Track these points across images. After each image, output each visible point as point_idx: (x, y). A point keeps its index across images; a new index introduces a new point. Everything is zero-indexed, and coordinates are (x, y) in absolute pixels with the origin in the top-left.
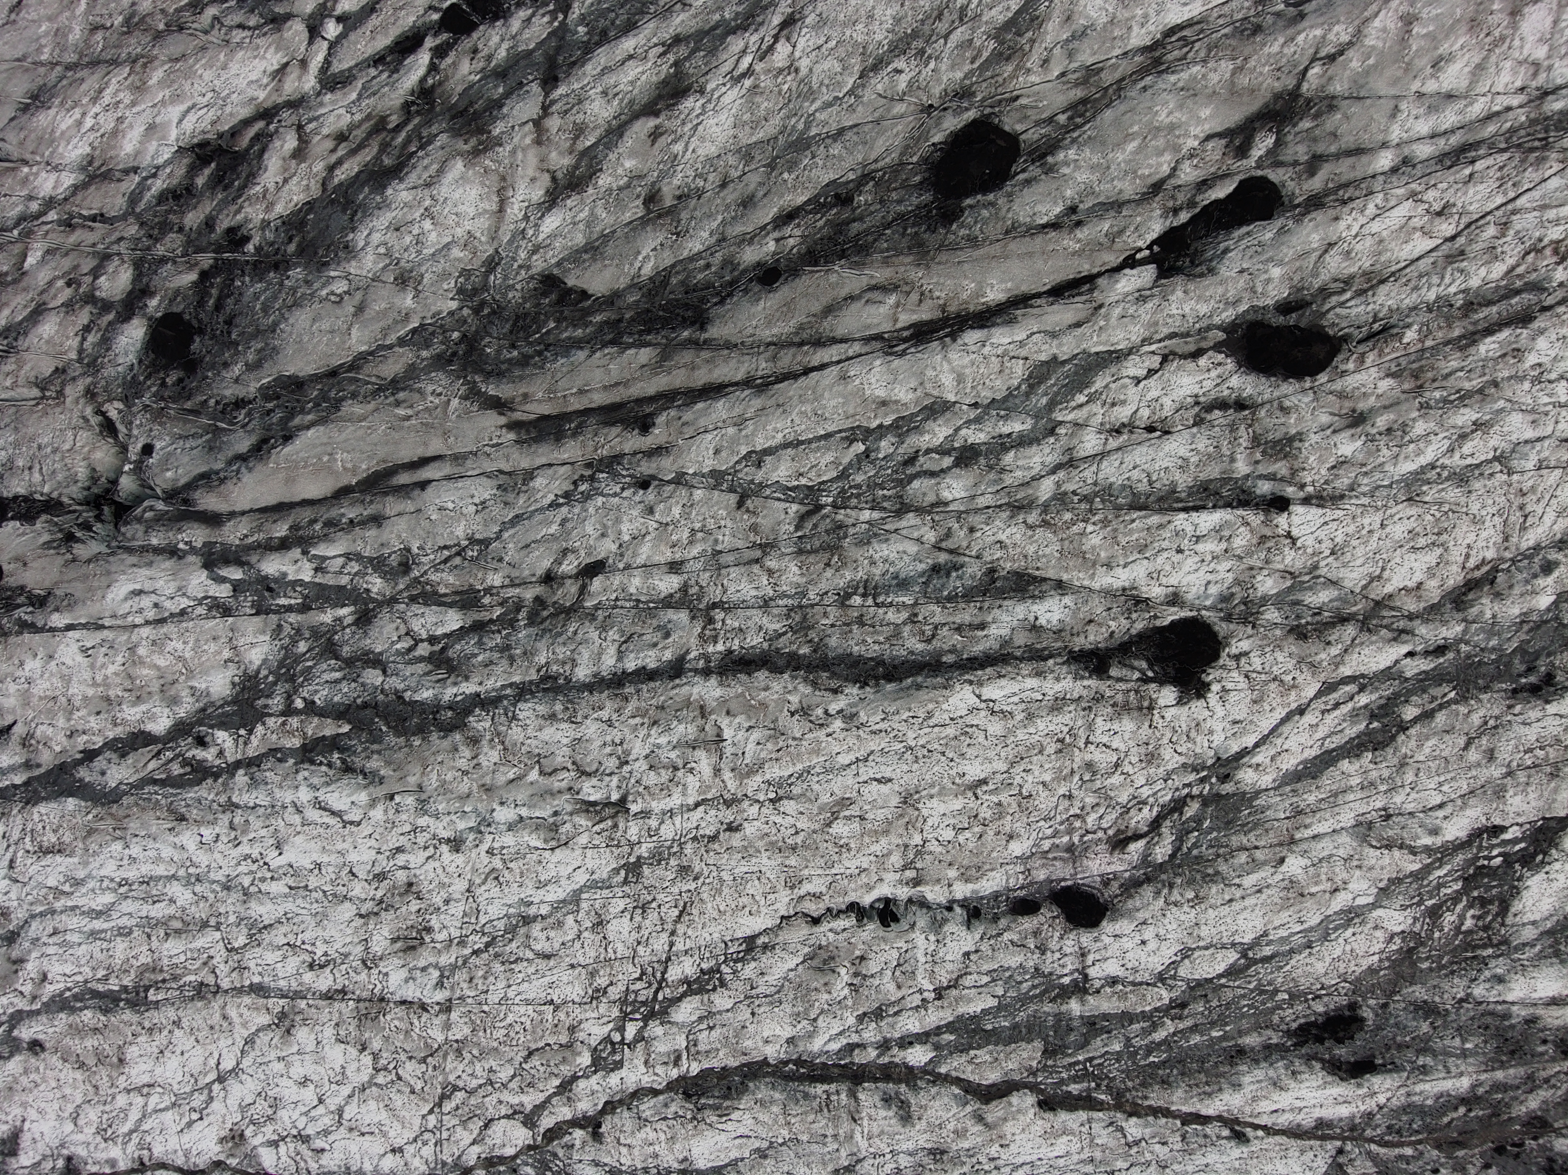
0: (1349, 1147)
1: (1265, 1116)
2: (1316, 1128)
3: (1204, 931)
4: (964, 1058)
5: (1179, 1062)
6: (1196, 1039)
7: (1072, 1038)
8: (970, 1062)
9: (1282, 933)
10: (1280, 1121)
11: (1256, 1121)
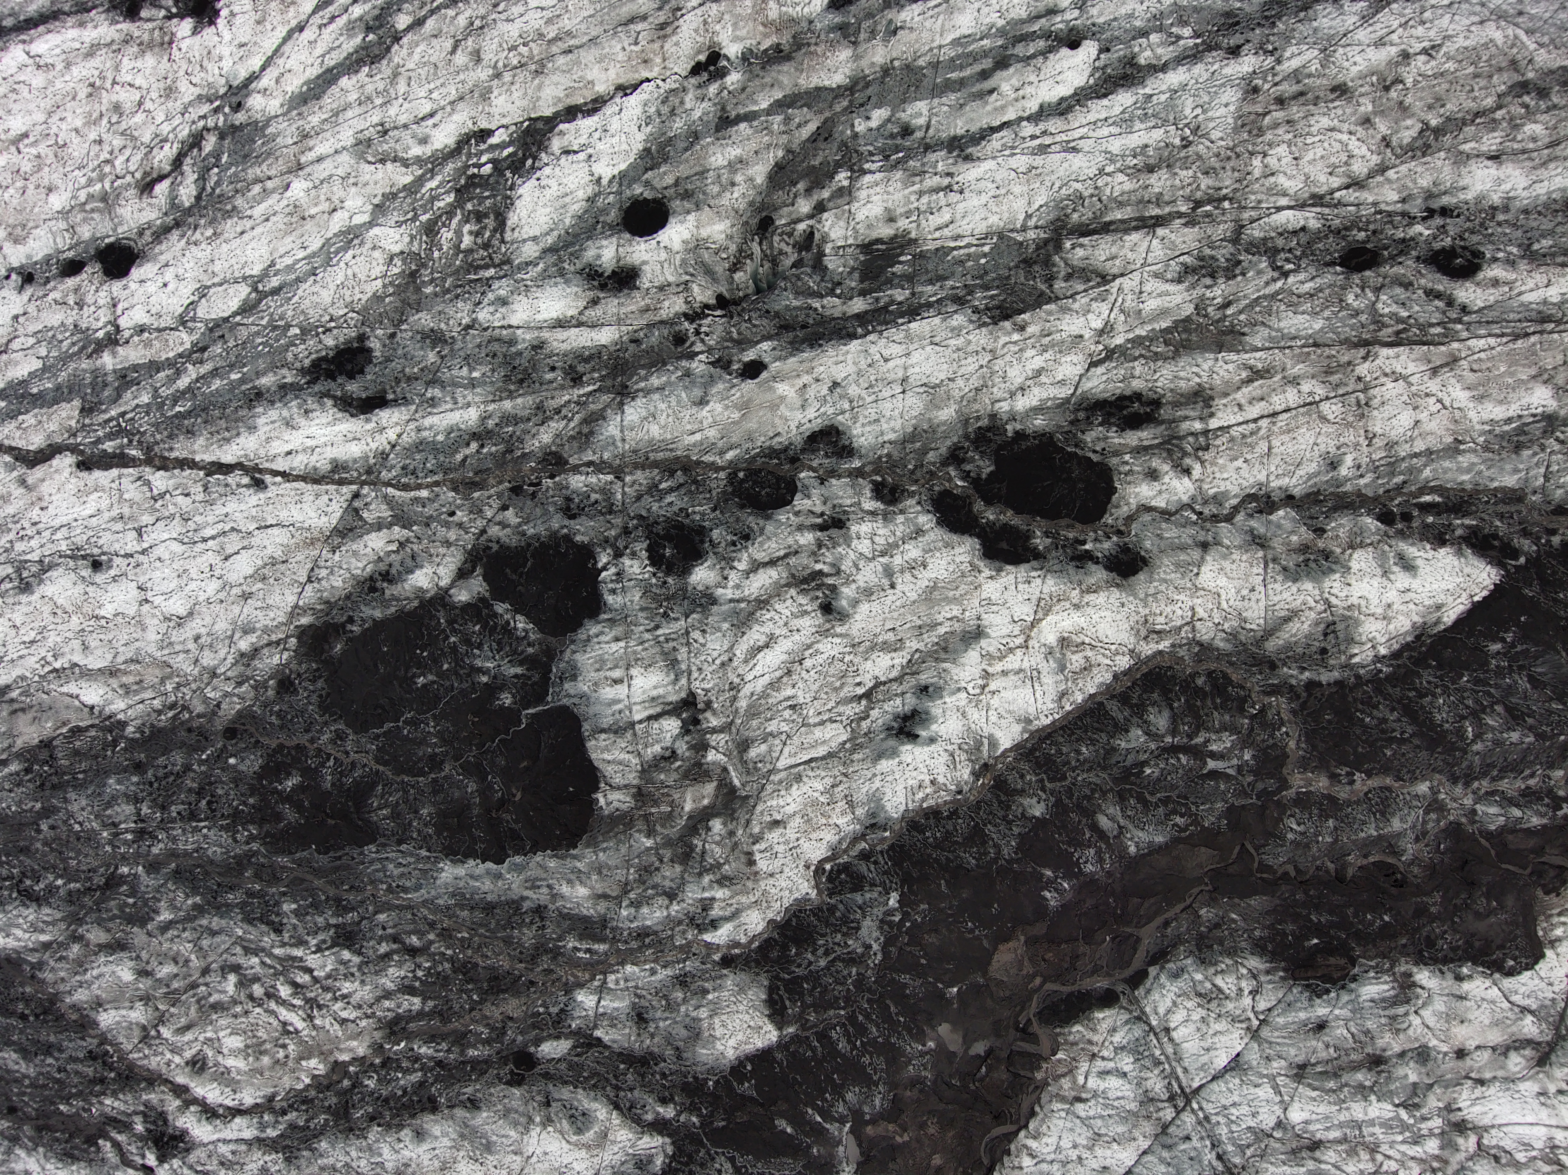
0: (365, 490)
1: (280, 459)
2: (333, 471)
3: (217, 267)
4: (14, 424)
5: (203, 410)
6: (217, 384)
7: (106, 393)
8: (18, 428)
9: (288, 261)
10: (295, 465)
11: (274, 467)
